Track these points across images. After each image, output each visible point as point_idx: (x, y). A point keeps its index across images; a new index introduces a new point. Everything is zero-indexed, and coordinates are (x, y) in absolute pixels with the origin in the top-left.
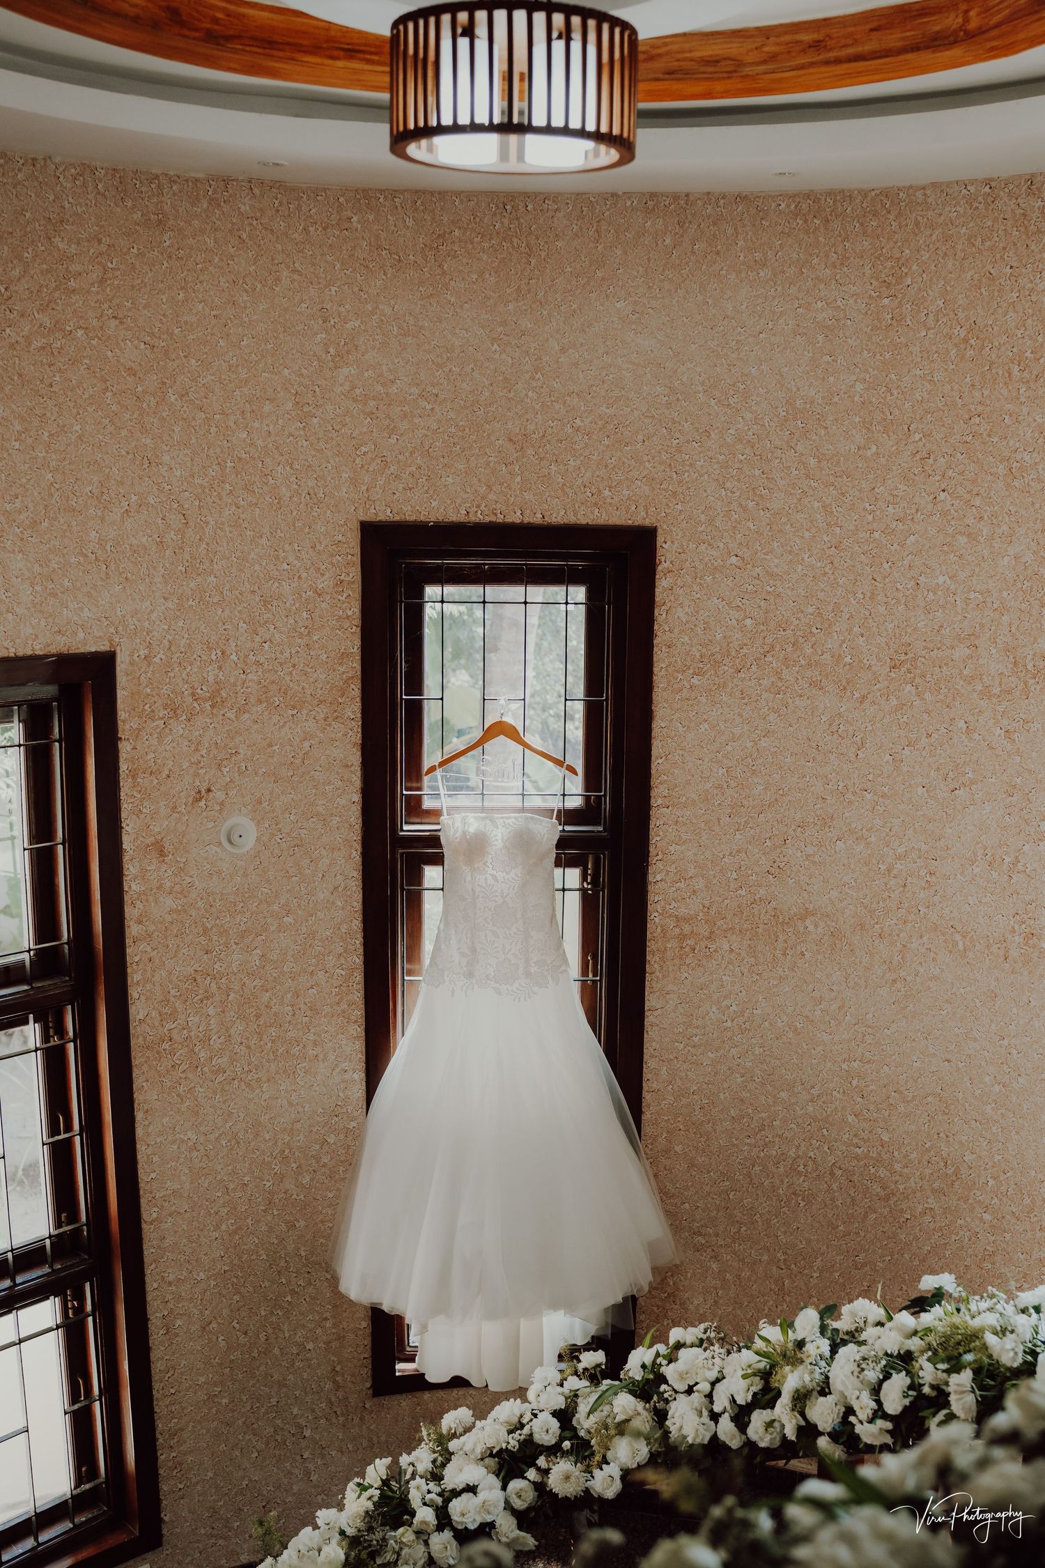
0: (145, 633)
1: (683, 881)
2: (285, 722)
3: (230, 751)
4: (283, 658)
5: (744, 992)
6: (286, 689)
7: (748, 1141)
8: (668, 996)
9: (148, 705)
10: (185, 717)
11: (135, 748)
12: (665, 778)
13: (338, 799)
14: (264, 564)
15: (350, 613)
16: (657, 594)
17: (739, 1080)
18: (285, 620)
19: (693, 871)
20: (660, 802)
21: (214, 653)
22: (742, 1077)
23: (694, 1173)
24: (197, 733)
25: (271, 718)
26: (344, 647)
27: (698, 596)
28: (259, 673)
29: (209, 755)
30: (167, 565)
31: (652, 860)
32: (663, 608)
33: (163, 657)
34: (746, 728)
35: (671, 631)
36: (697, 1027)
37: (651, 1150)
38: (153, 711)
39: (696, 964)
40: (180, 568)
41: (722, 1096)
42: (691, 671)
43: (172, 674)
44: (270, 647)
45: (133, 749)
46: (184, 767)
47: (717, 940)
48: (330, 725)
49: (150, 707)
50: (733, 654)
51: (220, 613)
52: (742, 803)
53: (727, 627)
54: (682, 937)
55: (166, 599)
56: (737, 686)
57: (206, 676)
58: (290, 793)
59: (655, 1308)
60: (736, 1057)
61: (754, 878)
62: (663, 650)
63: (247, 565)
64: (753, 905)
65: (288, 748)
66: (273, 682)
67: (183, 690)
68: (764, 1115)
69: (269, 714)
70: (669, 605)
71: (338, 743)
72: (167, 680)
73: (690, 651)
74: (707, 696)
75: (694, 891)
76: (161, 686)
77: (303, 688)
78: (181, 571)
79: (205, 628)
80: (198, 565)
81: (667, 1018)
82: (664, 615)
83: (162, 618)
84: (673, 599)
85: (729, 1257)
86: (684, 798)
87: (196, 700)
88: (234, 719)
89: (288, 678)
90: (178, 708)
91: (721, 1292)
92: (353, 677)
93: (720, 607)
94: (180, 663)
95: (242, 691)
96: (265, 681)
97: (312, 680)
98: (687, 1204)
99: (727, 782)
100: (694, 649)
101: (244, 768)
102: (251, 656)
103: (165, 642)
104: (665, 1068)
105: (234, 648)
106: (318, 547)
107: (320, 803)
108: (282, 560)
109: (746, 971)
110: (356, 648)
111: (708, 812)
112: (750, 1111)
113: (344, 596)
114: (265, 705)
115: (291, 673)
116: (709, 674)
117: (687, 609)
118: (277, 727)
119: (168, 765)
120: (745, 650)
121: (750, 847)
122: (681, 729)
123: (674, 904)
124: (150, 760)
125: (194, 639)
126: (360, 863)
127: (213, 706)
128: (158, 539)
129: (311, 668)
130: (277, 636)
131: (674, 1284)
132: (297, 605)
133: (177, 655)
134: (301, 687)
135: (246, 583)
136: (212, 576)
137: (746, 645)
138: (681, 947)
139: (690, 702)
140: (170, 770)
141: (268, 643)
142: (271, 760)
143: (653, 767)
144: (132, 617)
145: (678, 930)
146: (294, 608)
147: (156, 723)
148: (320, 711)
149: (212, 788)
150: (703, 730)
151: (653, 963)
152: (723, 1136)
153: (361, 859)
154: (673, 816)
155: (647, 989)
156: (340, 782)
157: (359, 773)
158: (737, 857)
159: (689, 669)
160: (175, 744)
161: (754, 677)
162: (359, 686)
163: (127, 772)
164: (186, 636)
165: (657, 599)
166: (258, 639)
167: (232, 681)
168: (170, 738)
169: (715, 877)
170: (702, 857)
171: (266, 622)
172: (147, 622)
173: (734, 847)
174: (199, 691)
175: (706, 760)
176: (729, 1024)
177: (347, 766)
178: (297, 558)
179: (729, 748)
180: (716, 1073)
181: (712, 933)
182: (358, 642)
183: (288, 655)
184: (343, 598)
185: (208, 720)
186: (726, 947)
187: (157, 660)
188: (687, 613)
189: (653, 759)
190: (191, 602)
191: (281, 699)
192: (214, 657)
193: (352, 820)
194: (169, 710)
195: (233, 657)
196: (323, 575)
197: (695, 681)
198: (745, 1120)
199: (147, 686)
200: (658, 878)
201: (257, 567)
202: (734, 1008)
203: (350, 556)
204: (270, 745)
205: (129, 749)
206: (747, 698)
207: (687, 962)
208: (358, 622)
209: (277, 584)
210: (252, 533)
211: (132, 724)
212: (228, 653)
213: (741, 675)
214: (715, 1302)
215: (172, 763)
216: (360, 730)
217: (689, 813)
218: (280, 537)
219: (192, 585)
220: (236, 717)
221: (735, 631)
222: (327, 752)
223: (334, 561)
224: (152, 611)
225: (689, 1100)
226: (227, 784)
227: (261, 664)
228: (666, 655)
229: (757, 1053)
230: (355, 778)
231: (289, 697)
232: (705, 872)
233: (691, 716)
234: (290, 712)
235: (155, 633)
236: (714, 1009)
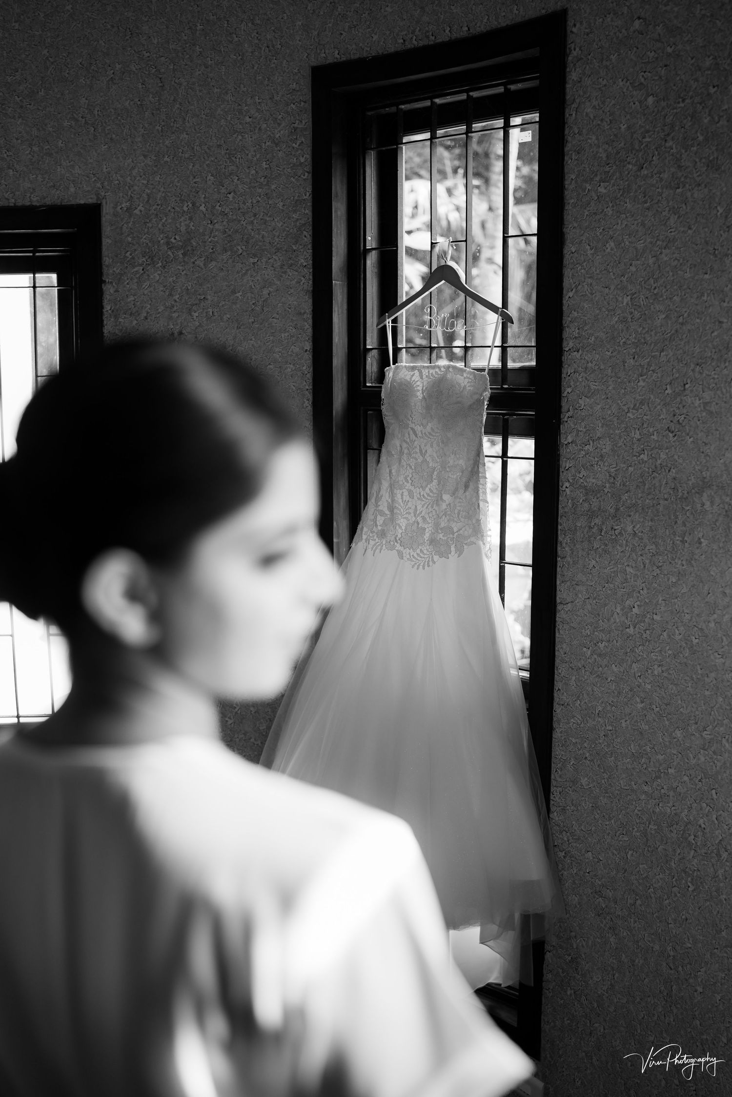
0: (127, 187)
1: (591, 442)
2: (247, 270)
3: (199, 297)
4: (245, 208)
5: (645, 589)
6: (248, 238)
7: (646, 788)
8: (578, 588)
9: (129, 253)
10: (160, 264)
11: (117, 291)
12: (576, 314)
13: (293, 347)
14: (229, 119)
15: (302, 160)
16: (568, 90)
17: (640, 706)
18: (248, 171)
19: (600, 429)
20: (571, 344)
21: (186, 205)
22: (642, 702)
23: (597, 816)
24: (171, 279)
25: (234, 266)
26: (297, 194)
27: (605, 82)
28: (225, 223)
29: (181, 300)
30: (146, 126)
31: (565, 417)
32: (573, 106)
33: (143, 209)
34: (649, 240)
35: (580, 133)
36: (602, 631)
37: (560, 776)
38: (133, 258)
39: (603, 550)
40: (157, 127)
41: (624, 725)
42: (598, 178)
43: (150, 225)
44: (234, 198)
45: (115, 292)
46: (160, 310)
47: (622, 520)
48: (285, 272)
49: (131, 255)
50: (637, 147)
51: (191, 167)
52: (644, 338)
53: (631, 114)
54: (591, 514)
55: (145, 156)
56: (640, 187)
57: (179, 226)
58: (251, 340)
59: (561, 971)
60: (637, 675)
61: (655, 437)
62: (573, 157)
63: (214, 121)
64: (655, 474)
65: (249, 295)
66: (236, 231)
67: (159, 239)
68: (661, 757)
69: (233, 262)
70: (577, 101)
71: (292, 291)
72: (146, 230)
73: (597, 152)
74: (613, 206)
75: (601, 456)
76: (140, 236)
77: (263, 237)
78: (158, 130)
79: (178, 182)
80: (172, 124)
81: (577, 615)
82: (574, 115)
83: (142, 174)
84: (582, 93)
85: (625, 934)
86: (593, 339)
87: (170, 248)
88: (203, 267)
89: (250, 227)
90: (155, 256)
91: (617, 975)
92: (305, 224)
93: (625, 90)
94: (157, 215)
95: (210, 240)
96: (230, 230)
97: (270, 228)
98: (590, 853)
99: (631, 313)
100: (601, 150)
101: (211, 313)
102: (217, 207)
103: (145, 195)
104: (574, 678)
105: (203, 200)
106: (276, 98)
107: (277, 350)
108: (244, 113)
109: (647, 562)
110: (308, 194)
111: (614, 354)
112: (649, 750)
113: (298, 144)
114: (229, 253)
115: (252, 222)
116: (614, 178)
117: (595, 103)
118: (240, 274)
119: (146, 307)
120: (647, 139)
121: (652, 397)
122: (589, 252)
123: (583, 473)
124: (130, 302)
125: (169, 192)
126: (312, 413)
127: (184, 254)
128: (139, 103)
129: (270, 216)
130: (240, 187)
131: (577, 948)
132: (258, 156)
133: (154, 207)
134: (261, 236)
135: (213, 138)
136: (185, 133)
137: (648, 131)
138: (590, 528)
139: (598, 217)
140: (148, 313)
141: (232, 194)
142: (234, 307)
143: (564, 302)
144: (116, 173)
145: (586, 505)
146: (255, 159)
147: (135, 270)
148: (278, 259)
149: (184, 331)
150: (609, 250)
151: (564, 545)
152: (624, 776)
153: (312, 409)
154: (583, 361)
155: (559, 576)
156: (294, 330)
157: (310, 321)
158: (640, 410)
159: (596, 175)
160: (152, 289)
161: (655, 172)
162: (311, 233)
163: (110, 311)
164: (162, 189)
165: (568, 97)
166: (223, 190)
167: (201, 231)
168: (148, 283)
169: (620, 437)
170: (609, 412)
171: (231, 174)
172: (129, 178)
173: (638, 397)
174: (173, 240)
175: (612, 287)
176: (631, 631)
177: (300, 314)
178: (258, 110)
179: (633, 269)
180: (619, 693)
181: (617, 510)
182: (309, 189)
183: (249, 204)
184: (296, 146)
185: (180, 268)
186: (629, 529)
187: (137, 212)
188: (594, 107)
189: (564, 292)
190: (166, 159)
191: (243, 247)
192: (185, 209)
193: (304, 368)
194: (147, 257)
195: (202, 208)
196: (279, 124)
197: (602, 190)
198: (643, 760)
199: (128, 235)
200: (570, 439)
201: (223, 122)
202: (636, 610)
203: (302, 103)
204: (234, 292)
205: (112, 291)
206: (649, 201)
207: (596, 546)
208: (309, 168)
209: (240, 137)
210: (219, 90)
211: (115, 269)
212: (197, 204)
213: (645, 172)
214: (611, 985)
215: (149, 306)
216: (311, 277)
217: (597, 356)
218: (243, 92)
219: (167, 142)
220: (204, 265)
221: (639, 116)
222: (284, 299)
223: (289, 110)
224: (133, 168)
225: (594, 723)
226: (196, 328)
227: (226, 214)
228: (576, 162)
229: (656, 672)
230: (307, 326)
231: (250, 246)
232: (611, 432)
233: (598, 234)
234: (252, 260)
235: (136, 188)
236: (618, 610)
